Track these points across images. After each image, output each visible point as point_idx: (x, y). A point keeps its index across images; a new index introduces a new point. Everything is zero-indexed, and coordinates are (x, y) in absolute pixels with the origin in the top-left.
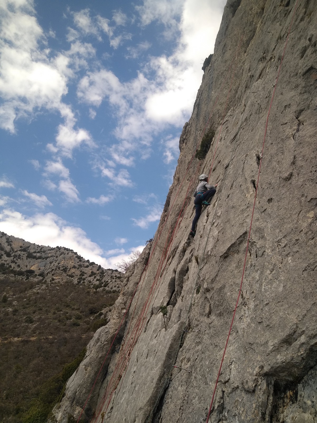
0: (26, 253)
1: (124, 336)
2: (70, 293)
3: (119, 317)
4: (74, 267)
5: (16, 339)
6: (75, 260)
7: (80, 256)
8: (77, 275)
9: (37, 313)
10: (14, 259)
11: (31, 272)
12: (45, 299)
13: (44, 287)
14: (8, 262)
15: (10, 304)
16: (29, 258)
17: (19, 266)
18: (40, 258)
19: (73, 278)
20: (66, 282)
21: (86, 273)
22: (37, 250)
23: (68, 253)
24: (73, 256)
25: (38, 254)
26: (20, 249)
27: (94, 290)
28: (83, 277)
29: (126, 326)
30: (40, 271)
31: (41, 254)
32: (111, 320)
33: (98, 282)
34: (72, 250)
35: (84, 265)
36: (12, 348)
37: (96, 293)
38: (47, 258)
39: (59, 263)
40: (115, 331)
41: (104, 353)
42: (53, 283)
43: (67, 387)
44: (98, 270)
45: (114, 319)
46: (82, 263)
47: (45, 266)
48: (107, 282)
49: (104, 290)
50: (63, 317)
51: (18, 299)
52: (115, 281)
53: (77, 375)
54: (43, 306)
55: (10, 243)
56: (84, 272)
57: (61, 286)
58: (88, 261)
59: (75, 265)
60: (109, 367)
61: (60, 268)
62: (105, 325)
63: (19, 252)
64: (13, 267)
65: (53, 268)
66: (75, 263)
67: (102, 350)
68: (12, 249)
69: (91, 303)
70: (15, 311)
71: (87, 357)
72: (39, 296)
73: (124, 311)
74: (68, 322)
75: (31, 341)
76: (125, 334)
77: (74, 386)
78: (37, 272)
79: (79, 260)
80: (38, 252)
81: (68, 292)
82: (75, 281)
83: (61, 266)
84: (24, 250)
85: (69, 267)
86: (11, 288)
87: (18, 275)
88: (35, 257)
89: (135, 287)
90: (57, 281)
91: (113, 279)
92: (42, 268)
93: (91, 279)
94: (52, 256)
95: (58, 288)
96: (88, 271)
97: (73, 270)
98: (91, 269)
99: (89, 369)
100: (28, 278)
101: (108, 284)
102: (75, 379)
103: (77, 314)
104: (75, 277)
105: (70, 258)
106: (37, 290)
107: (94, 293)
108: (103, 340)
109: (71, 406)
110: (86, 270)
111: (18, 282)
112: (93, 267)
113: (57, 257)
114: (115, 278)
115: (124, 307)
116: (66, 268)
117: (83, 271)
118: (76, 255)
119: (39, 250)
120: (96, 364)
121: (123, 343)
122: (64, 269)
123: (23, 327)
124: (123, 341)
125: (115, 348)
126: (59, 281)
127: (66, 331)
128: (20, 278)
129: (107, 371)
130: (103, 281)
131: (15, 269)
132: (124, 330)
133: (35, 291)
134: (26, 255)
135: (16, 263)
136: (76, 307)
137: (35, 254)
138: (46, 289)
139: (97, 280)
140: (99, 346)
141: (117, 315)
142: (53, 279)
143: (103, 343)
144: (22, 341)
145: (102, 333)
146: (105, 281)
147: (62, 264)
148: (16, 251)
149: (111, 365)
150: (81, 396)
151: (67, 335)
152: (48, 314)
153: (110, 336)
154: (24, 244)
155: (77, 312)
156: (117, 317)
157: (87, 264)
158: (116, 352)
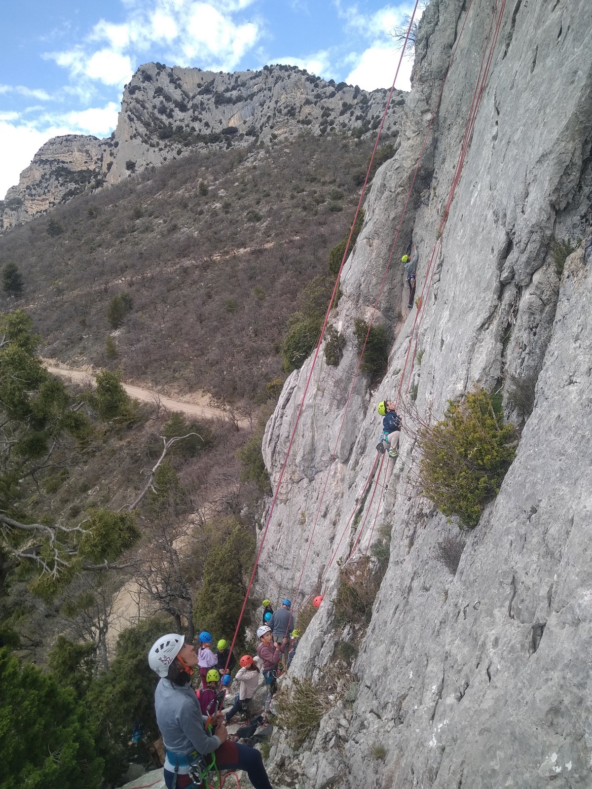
0: (211, 96)
1: (436, 170)
2: (311, 156)
3: (419, 133)
4: (308, 102)
5: (242, 250)
6: (305, 87)
7: (314, 76)
8: (317, 118)
9: (263, 201)
10: (194, 113)
11: (232, 131)
12: (269, 175)
13: (262, 154)
14: (186, 122)
15: (215, 197)
16: (220, 104)
17: (207, 124)
18: (239, 99)
19: (310, 126)
20: (300, 136)
21: (332, 110)
22: (230, 84)
23: (289, 76)
24: (300, 80)
25: (235, 93)
26: (199, 90)
27: (356, 139)
28: (329, 119)
29: (435, 148)
30: (247, 124)
31: (239, 90)
32: (403, 143)
33: (359, 124)
34: (295, 67)
35: (324, 93)
36: (241, 266)
37: (359, 144)
38: (251, 97)
39: (277, 102)
40: (414, 163)
41: (400, 209)
42: (276, 144)
43: (342, 280)
44: (355, 97)
45: (409, 139)
46: (320, 91)
47: (253, 115)
48: (378, 117)
49: (374, 135)
50: (308, 200)
51: (225, 185)
52: (394, 112)
53: (356, 256)
54: (271, 189)
55: (178, 82)
56: (328, 109)
57: (292, 147)
58: (332, 82)
59: (309, 97)
60: (413, 235)
61: (281, 110)
62: (391, 157)
63: (199, 97)
64: (197, 129)
65: (269, 114)
66: (307, 94)
67: (395, 204)
68: (185, 93)
69: (354, 166)
70: (227, 207)
71: (367, 223)
72: (258, 172)
73: (429, 116)
74: (321, 208)
75: (266, 249)
76: (436, 166)
77: (354, 277)
78: (243, 130)
79: (313, 85)
80: (234, 88)
81: (307, 154)
82: (316, 130)
83: (281, 107)
84: (207, 91)
85: (298, 105)
86: (207, 168)
87: (211, 142)
88: (229, 101)
89: (445, 57)
90: (281, 138)
91: (389, 108)
92: (249, 119)
93: (345, 118)
94: (260, 91)
95: (287, 151)
96: (335, 103)
97: (307, 109)
98: (341, 99)
99: (376, 242)
100: (229, 145)
101: (379, 123)
102: (353, 265)
103: (333, 190)
104: (314, 121)
105: (296, 85)
106: (252, 162)
107: (357, 145)
108: (393, 185)
109: (357, 307)
110: (331, 103)
111: (215, 154)
112: (344, 92)
113: (270, 89)
114: (391, 105)
115: (427, 107)
116: (293, 109)
117: (325, 105)
118: (305, 77)
119: (233, 84)
120: (387, 232)
121: (434, 183)
122: (289, 111)
123: (247, 230)
124: (434, 180)
125: (420, 197)
126: (286, 138)
127: (321, 224)
128: (215, 146)
129: (411, 242)
130: (369, 117)
131: (202, 133)
132: (434, 156)
133: (248, 164)
134: (213, 100)
135: (200, 120)
136: (327, 179)
137: (228, 95)
138: (267, 158)
139: (358, 118)
140: (387, 198)
141: (413, 128)
142: (275, 137)
143: (393, 190)
144: (253, 253)
145: (389, 173)
146: (373, 116)
147: (284, 101)
148: (194, 97)
149: (417, 230)
150: (371, 290)
151: (323, 230)
152: (282, 201)
153: (405, 175)
154: (202, 79)
155: (333, 187)
156: (414, 133)
157: (332, 89)
158: (422, 206)
